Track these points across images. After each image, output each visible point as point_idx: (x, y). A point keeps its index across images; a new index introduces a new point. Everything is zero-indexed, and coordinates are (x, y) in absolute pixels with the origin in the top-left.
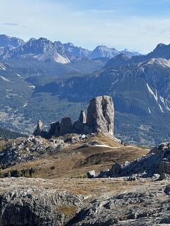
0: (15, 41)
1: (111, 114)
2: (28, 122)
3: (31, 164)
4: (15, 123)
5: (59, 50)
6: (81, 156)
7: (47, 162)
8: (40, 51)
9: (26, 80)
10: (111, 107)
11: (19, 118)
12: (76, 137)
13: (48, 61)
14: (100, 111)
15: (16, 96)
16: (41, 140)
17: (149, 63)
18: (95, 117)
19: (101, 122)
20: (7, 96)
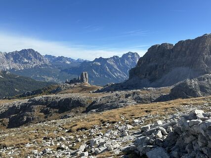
0: (54, 57)
1: (87, 77)
3: (66, 91)
5: (67, 60)
6: (80, 89)
7: (71, 90)
8: (62, 60)
9: (58, 68)
10: (87, 75)
11: (56, 79)
12: (78, 83)
13: (64, 63)
15: (55, 73)
16: (68, 85)
18: (83, 78)
19: (85, 79)
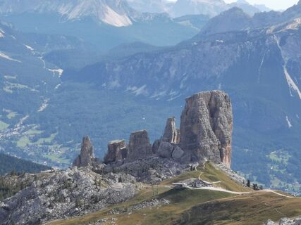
2: (48, 140)
4: (22, 143)
9: (46, 57)
11: (30, 132)
14: (206, 121)
15: (24, 89)
17: (290, 27)
18: (195, 132)
20: (7, 89)
